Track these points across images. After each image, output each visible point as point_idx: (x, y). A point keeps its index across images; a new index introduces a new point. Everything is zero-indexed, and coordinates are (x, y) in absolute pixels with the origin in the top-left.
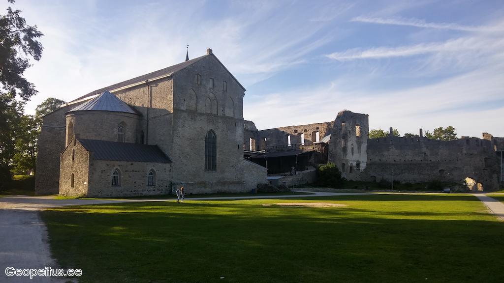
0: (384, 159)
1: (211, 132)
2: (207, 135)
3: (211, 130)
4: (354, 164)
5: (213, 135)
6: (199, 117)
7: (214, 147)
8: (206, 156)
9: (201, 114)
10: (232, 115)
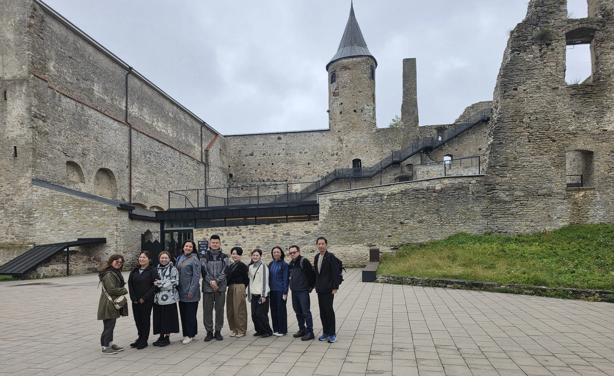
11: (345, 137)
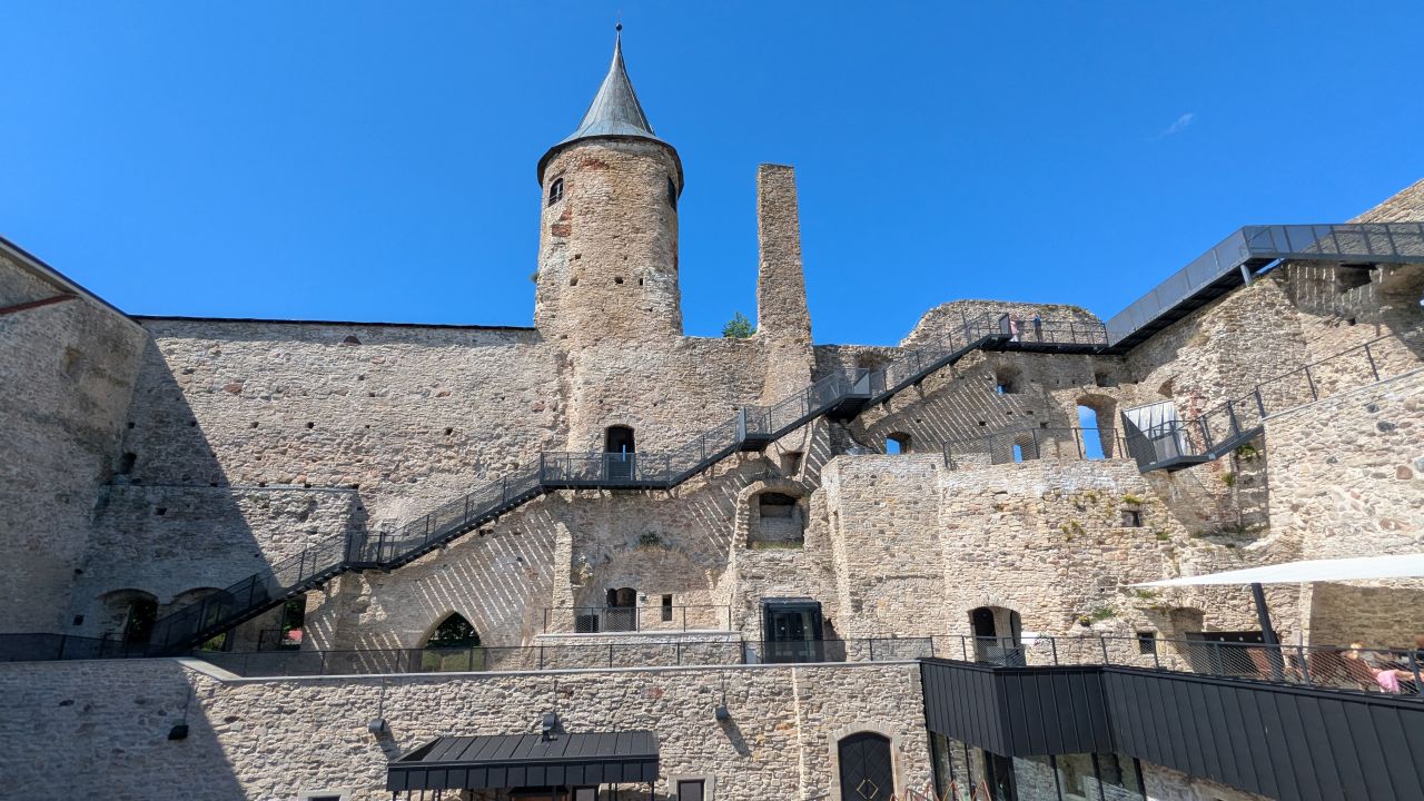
11: (584, 355)
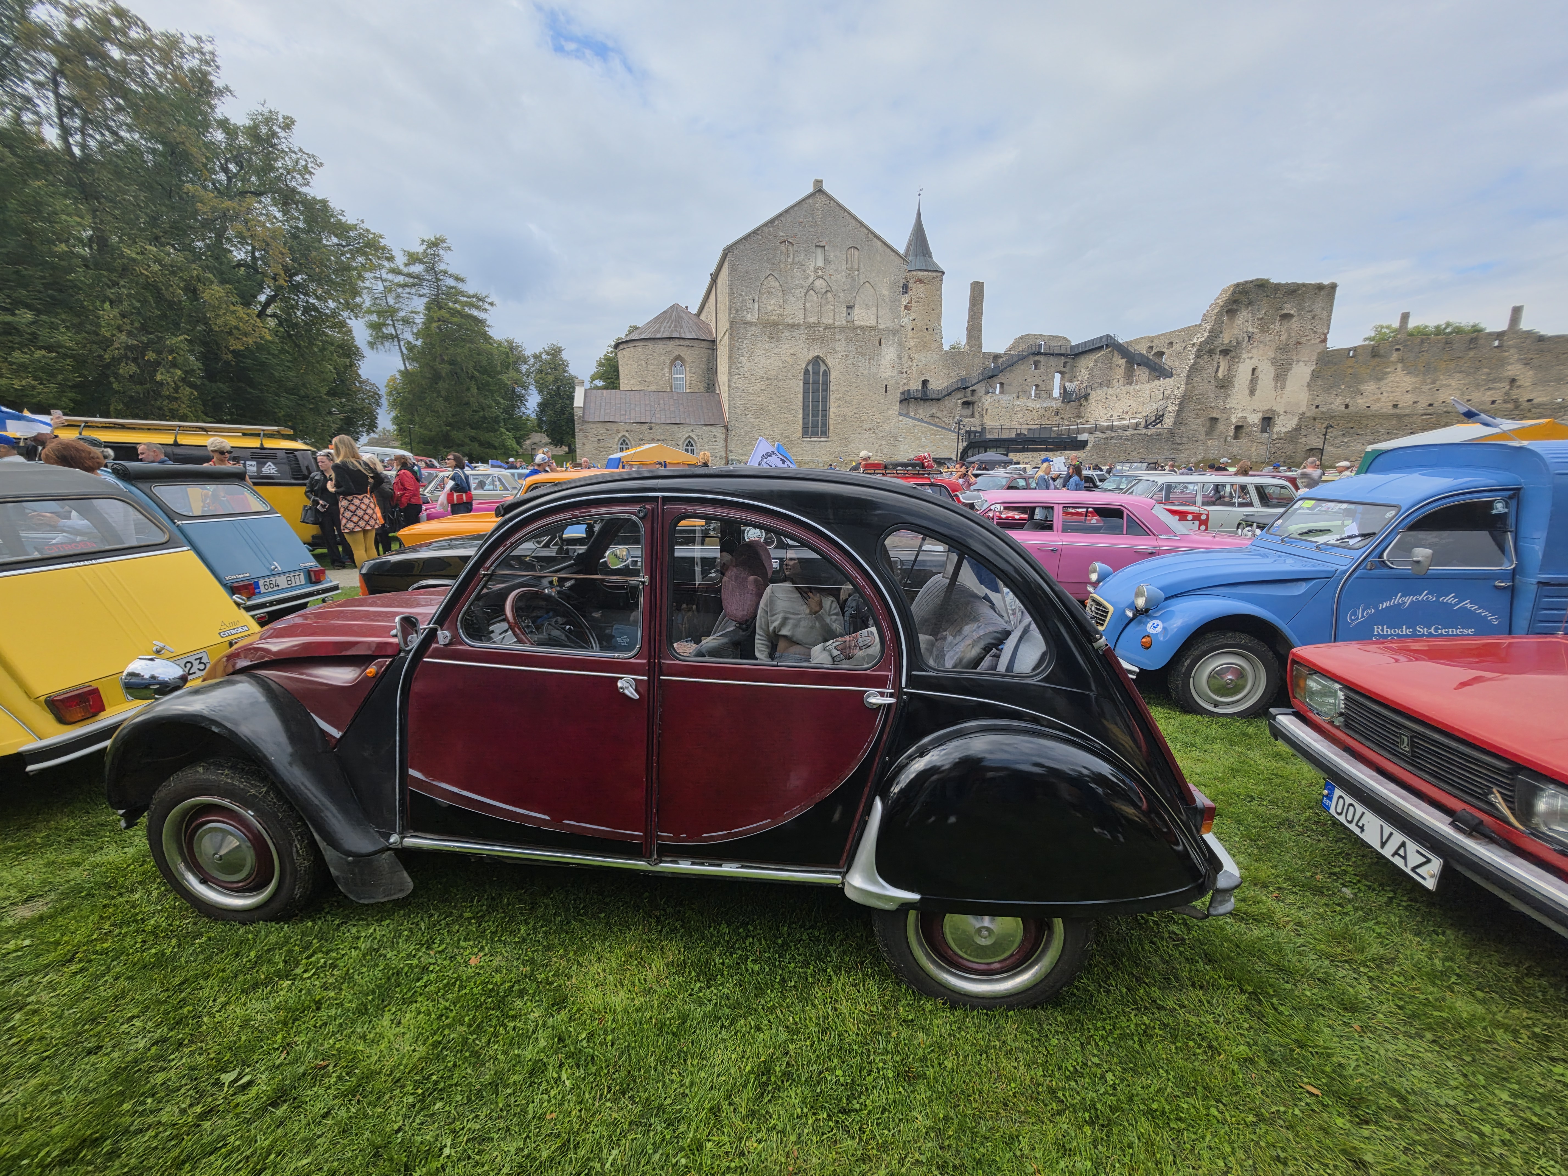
0: (1361, 402)
1: (817, 361)
2: (810, 368)
3: (818, 357)
4: (1254, 419)
5: (823, 368)
6: (787, 333)
7: (825, 391)
8: (805, 409)
9: (793, 326)
10: (873, 323)
